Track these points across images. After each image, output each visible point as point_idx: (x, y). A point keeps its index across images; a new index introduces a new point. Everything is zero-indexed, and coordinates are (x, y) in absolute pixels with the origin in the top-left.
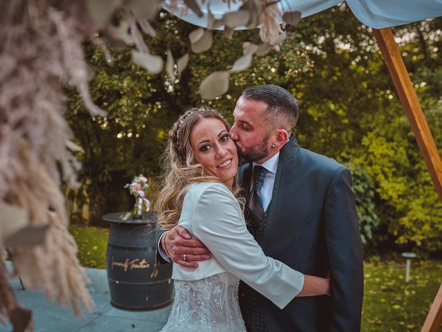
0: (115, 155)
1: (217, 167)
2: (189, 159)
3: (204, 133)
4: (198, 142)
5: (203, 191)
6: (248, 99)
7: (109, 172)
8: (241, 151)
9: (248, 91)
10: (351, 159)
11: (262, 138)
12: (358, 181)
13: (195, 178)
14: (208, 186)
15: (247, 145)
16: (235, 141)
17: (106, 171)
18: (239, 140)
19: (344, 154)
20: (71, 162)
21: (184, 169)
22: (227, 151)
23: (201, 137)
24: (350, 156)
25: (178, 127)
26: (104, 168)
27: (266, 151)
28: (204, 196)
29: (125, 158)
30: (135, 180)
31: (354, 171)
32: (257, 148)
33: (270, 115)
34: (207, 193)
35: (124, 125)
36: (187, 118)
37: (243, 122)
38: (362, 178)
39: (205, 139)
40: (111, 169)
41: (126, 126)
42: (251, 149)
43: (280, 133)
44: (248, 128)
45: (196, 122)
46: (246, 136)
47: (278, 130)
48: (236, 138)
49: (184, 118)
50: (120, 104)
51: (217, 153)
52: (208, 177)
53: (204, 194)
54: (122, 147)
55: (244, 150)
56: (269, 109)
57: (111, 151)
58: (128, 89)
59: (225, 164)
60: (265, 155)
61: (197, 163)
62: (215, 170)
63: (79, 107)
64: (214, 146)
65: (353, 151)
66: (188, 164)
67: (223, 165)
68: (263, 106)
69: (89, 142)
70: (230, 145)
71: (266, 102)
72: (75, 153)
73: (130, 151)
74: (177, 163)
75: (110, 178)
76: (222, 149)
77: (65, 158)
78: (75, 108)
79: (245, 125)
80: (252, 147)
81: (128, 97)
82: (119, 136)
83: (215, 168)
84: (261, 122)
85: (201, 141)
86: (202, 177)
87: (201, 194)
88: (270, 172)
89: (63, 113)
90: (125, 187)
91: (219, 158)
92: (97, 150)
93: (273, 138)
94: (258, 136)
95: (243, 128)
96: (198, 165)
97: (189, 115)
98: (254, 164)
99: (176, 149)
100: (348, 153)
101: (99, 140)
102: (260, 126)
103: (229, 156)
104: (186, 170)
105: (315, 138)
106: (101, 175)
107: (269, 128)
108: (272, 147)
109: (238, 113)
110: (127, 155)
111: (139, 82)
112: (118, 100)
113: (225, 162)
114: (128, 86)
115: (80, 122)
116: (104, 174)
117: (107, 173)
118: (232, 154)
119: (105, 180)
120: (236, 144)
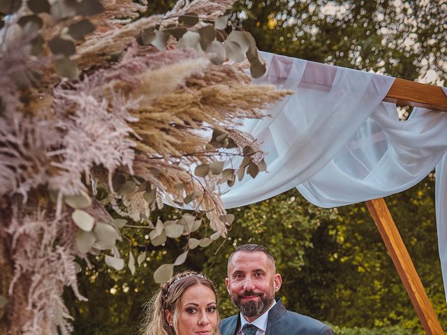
0: (107, 316)
3: (195, 297)
10: (402, 321)
19: (392, 315)
20: (66, 326)
23: (192, 298)
24: (402, 317)
25: (172, 282)
29: (120, 319)
35: (116, 280)
41: (119, 280)
45: (193, 284)
51: (200, 319)
54: (116, 305)
57: (101, 311)
64: (200, 312)
65: (406, 311)
72: (69, 320)
73: (126, 311)
77: (63, 324)
82: (113, 291)
88: (261, 330)
89: (61, 294)
92: (84, 309)
100: (399, 314)
105: (360, 294)
110: (122, 316)
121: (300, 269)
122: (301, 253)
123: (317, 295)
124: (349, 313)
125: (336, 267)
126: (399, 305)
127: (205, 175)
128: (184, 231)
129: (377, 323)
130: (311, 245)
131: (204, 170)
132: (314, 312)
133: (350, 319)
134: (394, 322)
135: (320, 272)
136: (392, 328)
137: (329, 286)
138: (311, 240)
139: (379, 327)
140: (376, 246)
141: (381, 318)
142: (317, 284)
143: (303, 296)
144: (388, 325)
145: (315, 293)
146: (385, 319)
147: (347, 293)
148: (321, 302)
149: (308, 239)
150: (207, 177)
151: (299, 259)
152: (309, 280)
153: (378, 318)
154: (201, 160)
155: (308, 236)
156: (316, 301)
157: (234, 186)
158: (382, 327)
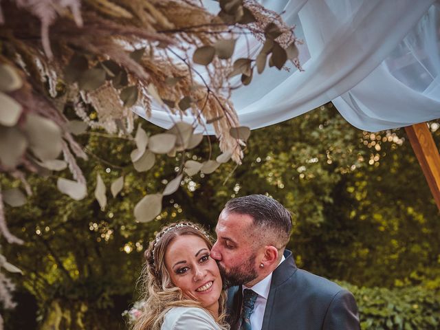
1: (196, 291)
2: (165, 283)
3: (179, 253)
4: (173, 263)
5: (179, 317)
6: (231, 212)
7: (110, 296)
8: (225, 272)
9: (231, 203)
10: (424, 282)
11: (248, 257)
12: (430, 311)
13: (173, 303)
14: (185, 312)
15: (231, 265)
16: (217, 261)
17: (106, 295)
18: (222, 260)
19: (414, 275)
21: (161, 293)
22: (206, 272)
23: (176, 258)
24: (423, 278)
25: (154, 246)
26: (103, 291)
27: (253, 271)
28: (180, 322)
30: (135, 306)
31: (424, 298)
32: (243, 269)
33: (256, 230)
34: (183, 318)
36: (163, 236)
37: (226, 239)
38: (435, 306)
39: (181, 260)
40: (112, 293)
42: (237, 269)
43: (269, 250)
44: (233, 246)
45: (171, 240)
46: (230, 255)
47: (266, 247)
48: (219, 257)
49: (161, 236)
50: (122, 208)
51: (194, 276)
52: (186, 301)
53: (180, 320)
54: (129, 263)
55: (228, 271)
56: (255, 223)
58: (131, 190)
59: (205, 288)
60: (253, 277)
61: (175, 286)
62: (193, 294)
63: (69, 212)
64: (191, 267)
65: (428, 271)
66: (164, 288)
67: (202, 289)
68: (247, 220)
69: (87, 255)
70: (211, 265)
71: (251, 215)
74: (155, 287)
75: (111, 304)
76: (200, 271)
78: (65, 213)
79: (228, 242)
80: (237, 268)
81: (131, 199)
83: (194, 293)
84: (246, 238)
85: (176, 262)
86: (180, 301)
87: (176, 320)
88: (261, 297)
90: (123, 315)
91: (197, 281)
93: (261, 257)
94: (244, 254)
95: (227, 246)
96: (175, 289)
97: (165, 232)
98: (244, 287)
99: (153, 271)
100: (420, 274)
101: (99, 253)
102: (245, 243)
103: (209, 278)
104: (163, 295)
106: (100, 299)
107: (256, 245)
108: (260, 267)
109: (220, 229)
111: (144, 180)
112: (119, 203)
113: (205, 285)
114: (131, 186)
115: (75, 230)
116: (104, 298)
117: (107, 297)
118: (213, 275)
119: (105, 307)
120: (218, 265)
121: (318, 225)
122: (320, 208)
123: (335, 254)
124: (367, 272)
125: (355, 225)
126: (420, 265)
127: (209, 63)
128: (177, 145)
129: (398, 283)
130: (331, 200)
131: (205, 55)
132: (331, 272)
133: (367, 279)
134: (415, 283)
135: (338, 230)
136: (414, 289)
137: (347, 244)
138: (331, 195)
139: (400, 288)
140: (395, 204)
141: (402, 278)
142: (334, 242)
143: (320, 254)
144: (408, 286)
145: (333, 252)
146: (406, 280)
147: (365, 252)
148: (338, 261)
149: (328, 194)
150: (211, 66)
151: (318, 215)
152: (326, 238)
153: (398, 278)
154: (203, 40)
155: (328, 191)
156: (334, 260)
157: (251, 84)
158: (403, 287)
